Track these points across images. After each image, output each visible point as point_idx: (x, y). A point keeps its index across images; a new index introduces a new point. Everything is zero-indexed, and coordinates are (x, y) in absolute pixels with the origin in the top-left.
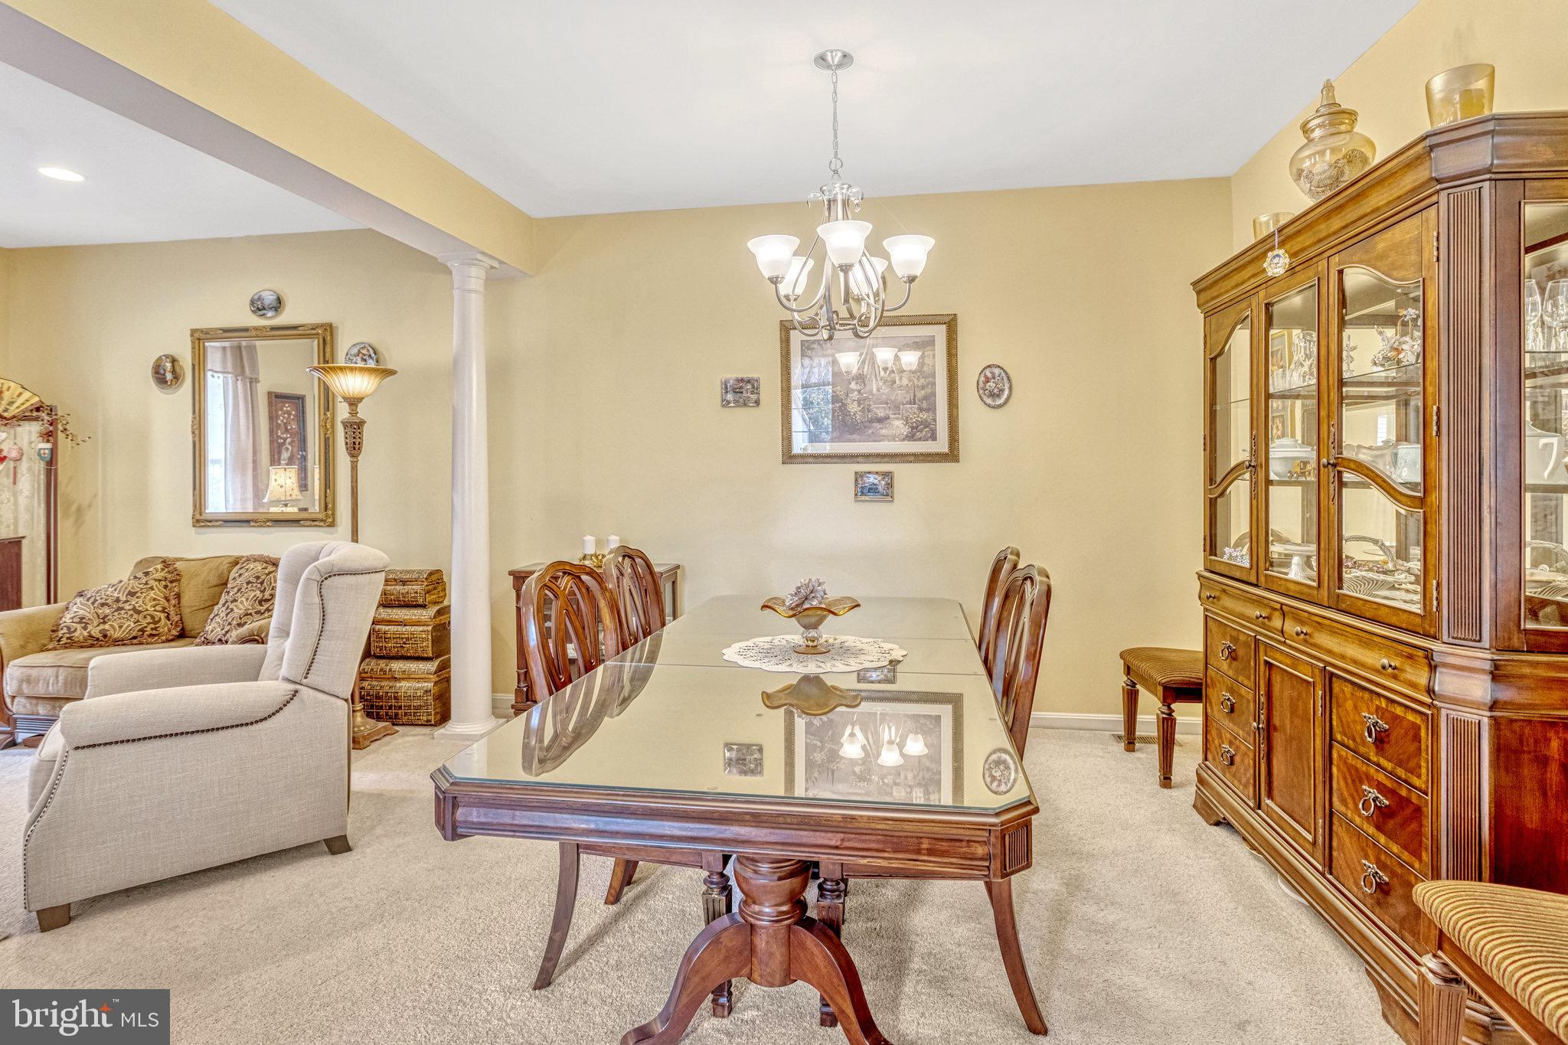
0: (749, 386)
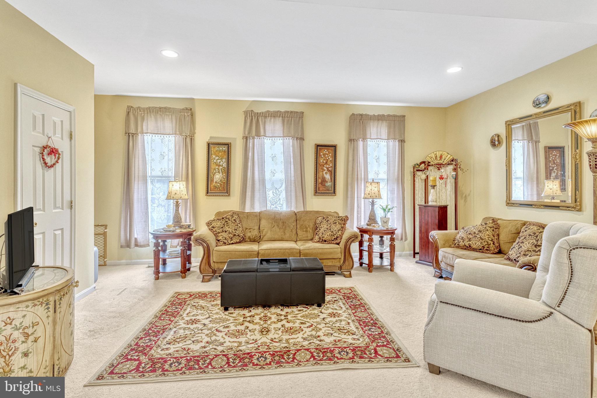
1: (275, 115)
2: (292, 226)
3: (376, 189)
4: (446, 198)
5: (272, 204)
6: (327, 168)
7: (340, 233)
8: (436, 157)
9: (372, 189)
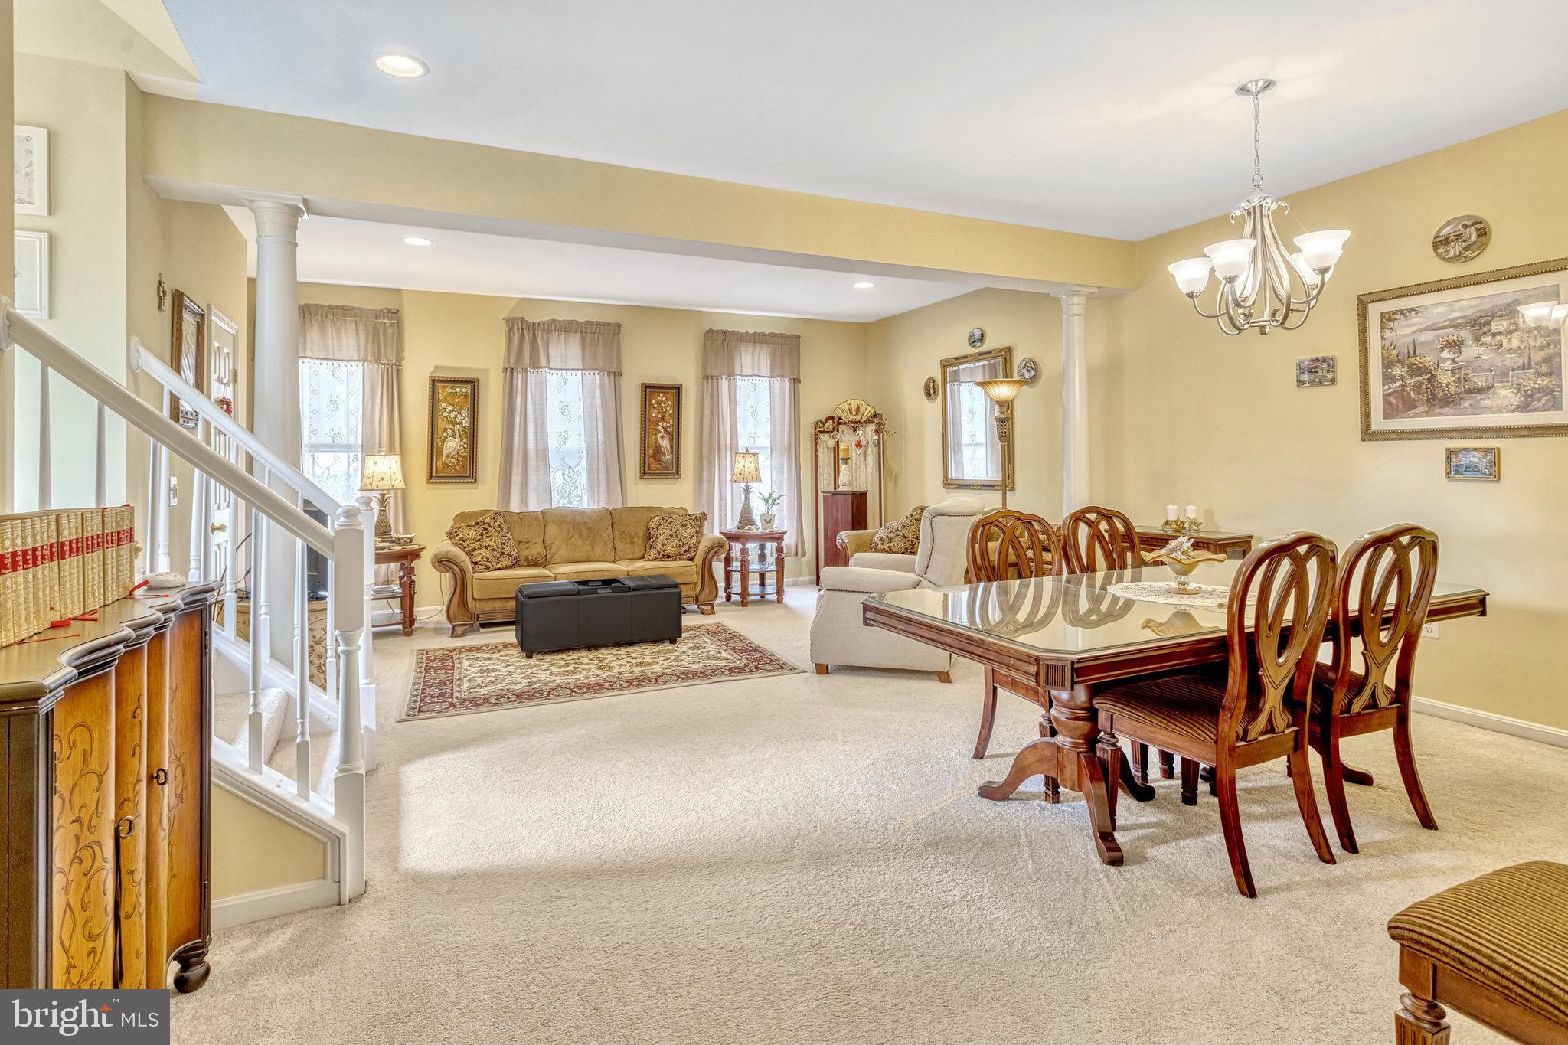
0: (1325, 365)
1: (567, 328)
2: (605, 535)
3: (752, 466)
4: (867, 479)
5: (561, 497)
6: (665, 429)
7: (694, 541)
8: (850, 410)
9: (744, 465)
